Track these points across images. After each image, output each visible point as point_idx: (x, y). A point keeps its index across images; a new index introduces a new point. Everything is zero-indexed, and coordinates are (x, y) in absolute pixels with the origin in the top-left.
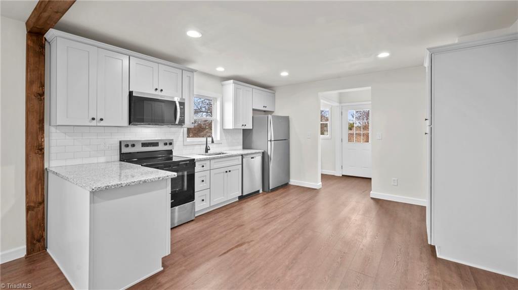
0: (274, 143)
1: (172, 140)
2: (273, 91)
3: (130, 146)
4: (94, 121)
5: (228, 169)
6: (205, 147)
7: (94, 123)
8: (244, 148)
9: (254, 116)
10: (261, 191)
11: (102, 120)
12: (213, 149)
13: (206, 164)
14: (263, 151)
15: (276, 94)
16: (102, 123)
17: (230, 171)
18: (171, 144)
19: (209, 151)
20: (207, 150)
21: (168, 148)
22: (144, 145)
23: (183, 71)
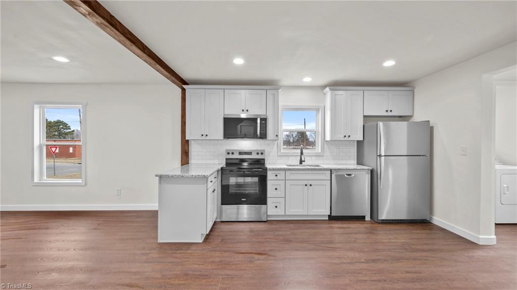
0: (385, 159)
1: (264, 150)
2: (411, 87)
3: (231, 154)
4: (203, 136)
5: (309, 183)
6: (299, 158)
7: (203, 138)
8: (358, 163)
9: (365, 125)
10: (368, 218)
11: (207, 135)
12: (309, 162)
13: (280, 173)
14: (371, 168)
15: (415, 91)
16: (207, 138)
17: (311, 185)
18: (262, 154)
19: (303, 163)
20: (301, 162)
21: (259, 157)
22: (240, 153)
23: (268, 91)
